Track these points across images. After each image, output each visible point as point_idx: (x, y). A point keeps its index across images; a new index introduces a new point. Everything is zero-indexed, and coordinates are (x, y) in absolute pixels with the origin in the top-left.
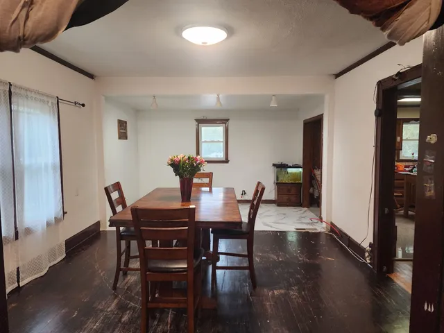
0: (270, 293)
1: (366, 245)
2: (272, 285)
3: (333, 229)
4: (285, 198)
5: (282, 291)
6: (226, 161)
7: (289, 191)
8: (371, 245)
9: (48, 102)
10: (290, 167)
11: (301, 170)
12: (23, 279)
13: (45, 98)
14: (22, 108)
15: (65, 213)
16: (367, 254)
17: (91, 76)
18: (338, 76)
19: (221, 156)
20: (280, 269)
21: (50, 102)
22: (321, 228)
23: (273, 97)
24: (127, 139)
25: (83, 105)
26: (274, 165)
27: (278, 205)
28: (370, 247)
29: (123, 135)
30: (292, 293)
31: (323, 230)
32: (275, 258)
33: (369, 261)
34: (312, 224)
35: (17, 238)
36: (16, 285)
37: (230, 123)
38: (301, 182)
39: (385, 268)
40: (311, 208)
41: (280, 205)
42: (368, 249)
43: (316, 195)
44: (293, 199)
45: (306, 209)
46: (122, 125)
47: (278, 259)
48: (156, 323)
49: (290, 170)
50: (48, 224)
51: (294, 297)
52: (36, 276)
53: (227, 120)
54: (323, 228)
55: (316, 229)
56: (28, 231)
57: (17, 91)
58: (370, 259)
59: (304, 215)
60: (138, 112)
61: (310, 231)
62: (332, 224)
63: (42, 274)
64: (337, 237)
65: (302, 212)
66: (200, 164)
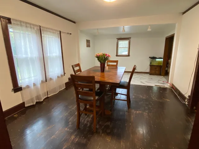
0: (135, 112)
1: (187, 96)
2: (137, 109)
3: (173, 87)
4: (153, 72)
5: (140, 112)
6: (129, 56)
7: (156, 69)
8: (189, 96)
9: (56, 33)
10: (157, 58)
11: (162, 60)
12: (49, 94)
13: (55, 32)
14: (46, 35)
15: (64, 73)
16: (186, 100)
17: (74, 22)
18: (184, 13)
19: (126, 53)
20: (142, 102)
21: (57, 33)
22: (167, 86)
23: (149, 26)
24: (90, 47)
25: (71, 34)
26: (150, 57)
27: (150, 75)
28: (189, 97)
29: (88, 46)
30: (145, 113)
31: (168, 87)
32: (142, 97)
33: (187, 103)
34: (163, 84)
35: (46, 81)
36: (47, 96)
37: (131, 40)
38: (162, 65)
39: (195, 108)
40: (165, 77)
41: (151, 74)
42: (188, 98)
43: (168, 71)
44: (157, 72)
45: (163, 77)
46: (88, 41)
47: (143, 98)
48: (86, 117)
49: (157, 60)
50: (58, 77)
51: (145, 115)
52: (54, 94)
53: (130, 38)
54: (168, 86)
55: (164, 86)
56: (51, 79)
57: (43, 29)
58: (188, 103)
59: (161, 79)
60: (95, 36)
61: (161, 87)
62: (173, 85)
63: (56, 93)
64: (174, 90)
65: (160, 78)
66: (108, 57)
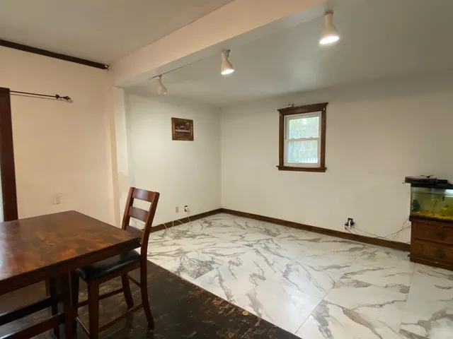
6: (322, 168)
19: (314, 161)
24: (191, 140)
26: (408, 180)
37: (329, 109)
46: (181, 124)
53: (325, 105)
60: (220, 109)
